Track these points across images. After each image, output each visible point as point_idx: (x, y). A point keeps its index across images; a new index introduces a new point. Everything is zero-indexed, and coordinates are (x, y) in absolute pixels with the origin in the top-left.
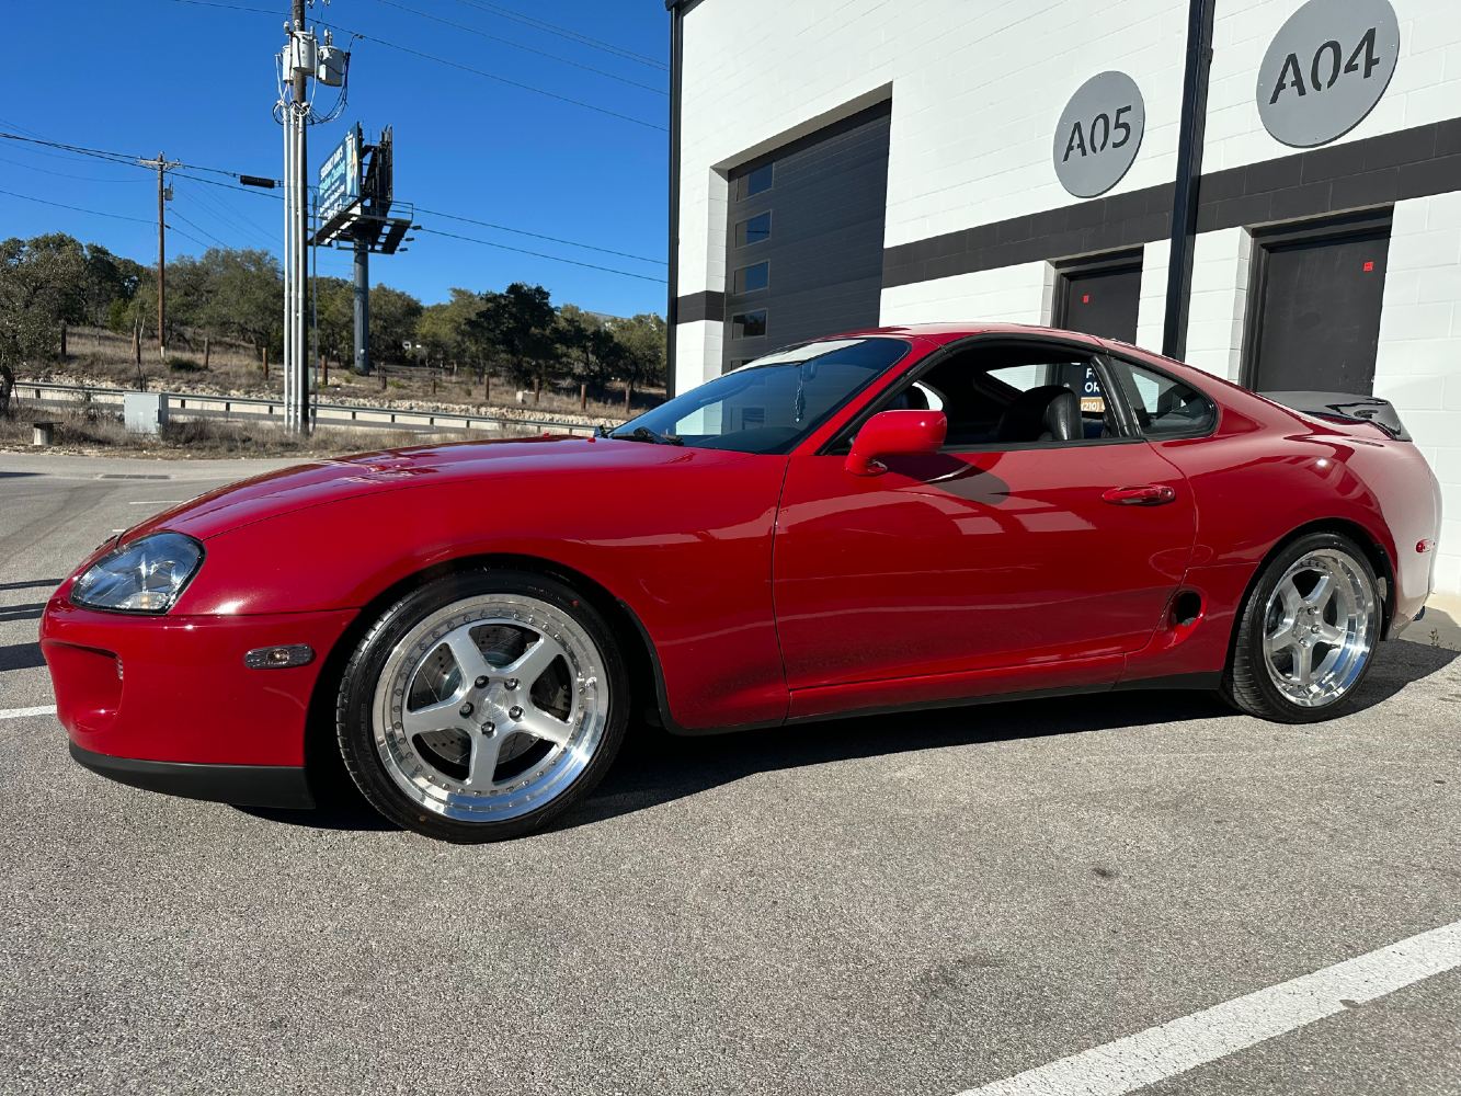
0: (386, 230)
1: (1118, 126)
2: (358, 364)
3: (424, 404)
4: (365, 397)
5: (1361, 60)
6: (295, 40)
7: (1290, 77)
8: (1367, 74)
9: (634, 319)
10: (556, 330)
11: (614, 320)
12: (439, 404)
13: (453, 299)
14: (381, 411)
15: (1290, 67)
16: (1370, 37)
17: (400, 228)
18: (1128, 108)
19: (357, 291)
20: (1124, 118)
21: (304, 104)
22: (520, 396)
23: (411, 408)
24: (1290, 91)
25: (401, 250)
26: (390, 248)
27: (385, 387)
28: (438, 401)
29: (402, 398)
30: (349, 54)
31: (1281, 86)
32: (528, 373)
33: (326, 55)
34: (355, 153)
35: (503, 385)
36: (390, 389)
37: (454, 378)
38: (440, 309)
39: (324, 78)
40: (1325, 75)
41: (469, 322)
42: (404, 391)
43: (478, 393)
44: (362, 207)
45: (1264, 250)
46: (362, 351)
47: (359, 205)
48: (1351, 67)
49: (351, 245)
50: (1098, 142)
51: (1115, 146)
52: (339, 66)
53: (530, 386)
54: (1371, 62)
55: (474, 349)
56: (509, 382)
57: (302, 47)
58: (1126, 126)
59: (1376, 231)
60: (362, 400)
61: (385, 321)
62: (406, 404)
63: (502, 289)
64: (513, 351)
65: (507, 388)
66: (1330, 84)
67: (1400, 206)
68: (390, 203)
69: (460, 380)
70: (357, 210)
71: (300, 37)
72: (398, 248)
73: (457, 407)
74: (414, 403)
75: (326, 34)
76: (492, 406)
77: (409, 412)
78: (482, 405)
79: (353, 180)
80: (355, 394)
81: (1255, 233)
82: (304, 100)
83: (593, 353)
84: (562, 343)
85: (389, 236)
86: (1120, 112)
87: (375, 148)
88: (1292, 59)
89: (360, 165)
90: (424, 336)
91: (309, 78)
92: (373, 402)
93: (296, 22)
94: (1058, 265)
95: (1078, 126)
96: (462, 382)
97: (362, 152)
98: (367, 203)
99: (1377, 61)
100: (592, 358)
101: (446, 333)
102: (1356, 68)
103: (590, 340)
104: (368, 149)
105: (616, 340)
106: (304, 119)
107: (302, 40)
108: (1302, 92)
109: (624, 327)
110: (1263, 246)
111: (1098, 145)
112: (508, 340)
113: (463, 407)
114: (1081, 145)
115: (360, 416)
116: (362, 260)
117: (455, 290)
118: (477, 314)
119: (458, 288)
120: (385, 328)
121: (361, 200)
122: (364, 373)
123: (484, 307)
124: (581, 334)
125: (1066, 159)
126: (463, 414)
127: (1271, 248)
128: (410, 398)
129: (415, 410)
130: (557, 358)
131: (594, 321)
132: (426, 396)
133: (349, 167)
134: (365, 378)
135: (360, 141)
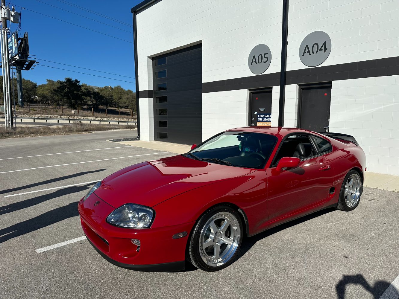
0: (27, 63)
1: (265, 57)
2: (20, 103)
3: (43, 115)
4: (23, 114)
5: (323, 48)
6: (3, 9)
7: (307, 50)
8: (325, 52)
9: (104, 87)
10: (82, 92)
11: (98, 88)
12: (48, 115)
13: (48, 83)
14: (29, 118)
15: (307, 48)
16: (325, 43)
17: (32, 63)
18: (267, 53)
19: (18, 82)
20: (266, 56)
21: (7, 29)
22: (73, 112)
23: (39, 117)
24: (307, 54)
25: (32, 69)
26: (28, 68)
27: (30, 111)
28: (47, 114)
29: (36, 114)
30: (20, 14)
31: (305, 52)
32: (74, 105)
33: (13, 14)
34: (15, 40)
35: (66, 108)
36: (31, 111)
37: (51, 107)
38: (43, 86)
39: (13, 21)
40: (315, 51)
41: (55, 90)
42: (37, 112)
43: (60, 111)
44: (19, 56)
45: (301, 89)
46: (21, 100)
47: (18, 56)
48: (321, 50)
49: (15, 67)
50: (260, 61)
51: (264, 62)
52: (17, 17)
53: (75, 109)
54: (325, 49)
55: (57, 98)
56: (68, 108)
57: (5, 11)
58: (267, 58)
59: (328, 87)
60: (23, 115)
61: (27, 90)
62: (38, 116)
63: (63, 80)
64: (69, 98)
65: (68, 109)
66: (316, 53)
67: (333, 82)
68: (28, 55)
69: (53, 107)
70: (17, 57)
71: (4, 8)
72: (31, 68)
73: (54, 116)
74: (40, 115)
75: (13, 7)
76: (65, 115)
77: (38, 118)
78: (62, 115)
79: (15, 48)
80: (20, 113)
81: (299, 85)
82: (6, 28)
83: (94, 98)
84: (84, 96)
85: (27, 65)
86: (265, 54)
87: (22, 39)
88: (307, 46)
89: (18, 44)
90: (40, 94)
91: (7, 21)
92: (27, 116)
93: (3, 4)
94: (250, 90)
95: (254, 56)
96: (54, 108)
97: (18, 39)
98: (20, 55)
99: (327, 49)
100: (93, 100)
101: (46, 93)
102: (322, 50)
103: (93, 94)
104: (20, 39)
105: (100, 94)
106: (7, 33)
107: (5, 9)
108: (310, 54)
109: (101, 90)
110: (301, 88)
111: (260, 62)
112: (67, 95)
113: (56, 116)
114: (255, 61)
115: (24, 121)
116: (19, 72)
117: (48, 80)
118: (57, 88)
119: (49, 79)
120: (27, 92)
121: (18, 54)
122: (22, 106)
123: (59, 85)
124: (89, 92)
125: (251, 64)
126: (56, 118)
127: (303, 89)
128: (38, 114)
129: (40, 117)
130: (83, 100)
131: (92, 88)
132: (43, 113)
133: (13, 44)
134: (22, 108)
135: (17, 36)
